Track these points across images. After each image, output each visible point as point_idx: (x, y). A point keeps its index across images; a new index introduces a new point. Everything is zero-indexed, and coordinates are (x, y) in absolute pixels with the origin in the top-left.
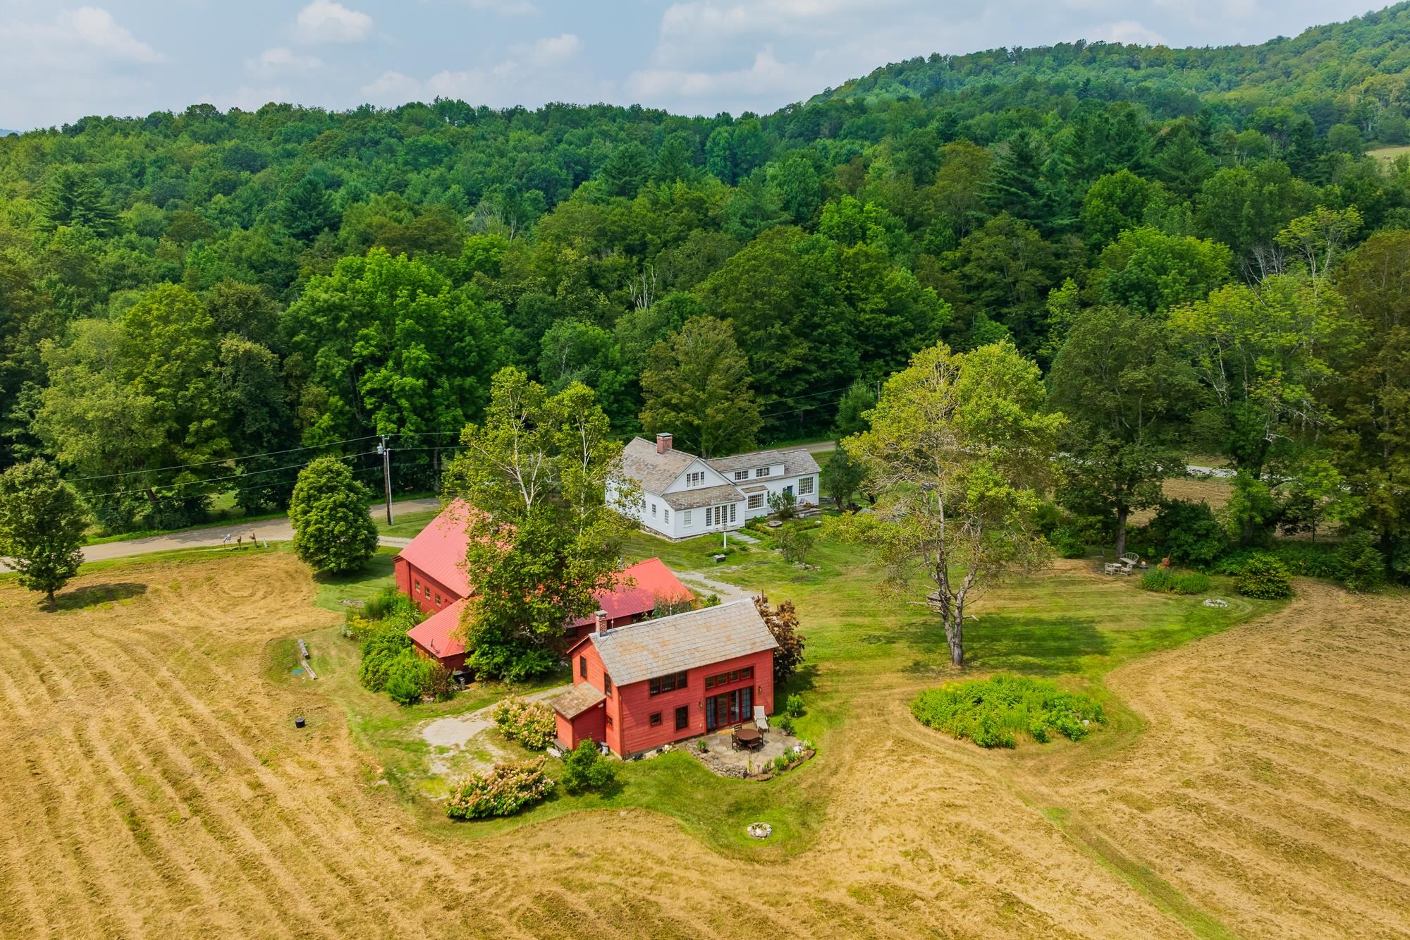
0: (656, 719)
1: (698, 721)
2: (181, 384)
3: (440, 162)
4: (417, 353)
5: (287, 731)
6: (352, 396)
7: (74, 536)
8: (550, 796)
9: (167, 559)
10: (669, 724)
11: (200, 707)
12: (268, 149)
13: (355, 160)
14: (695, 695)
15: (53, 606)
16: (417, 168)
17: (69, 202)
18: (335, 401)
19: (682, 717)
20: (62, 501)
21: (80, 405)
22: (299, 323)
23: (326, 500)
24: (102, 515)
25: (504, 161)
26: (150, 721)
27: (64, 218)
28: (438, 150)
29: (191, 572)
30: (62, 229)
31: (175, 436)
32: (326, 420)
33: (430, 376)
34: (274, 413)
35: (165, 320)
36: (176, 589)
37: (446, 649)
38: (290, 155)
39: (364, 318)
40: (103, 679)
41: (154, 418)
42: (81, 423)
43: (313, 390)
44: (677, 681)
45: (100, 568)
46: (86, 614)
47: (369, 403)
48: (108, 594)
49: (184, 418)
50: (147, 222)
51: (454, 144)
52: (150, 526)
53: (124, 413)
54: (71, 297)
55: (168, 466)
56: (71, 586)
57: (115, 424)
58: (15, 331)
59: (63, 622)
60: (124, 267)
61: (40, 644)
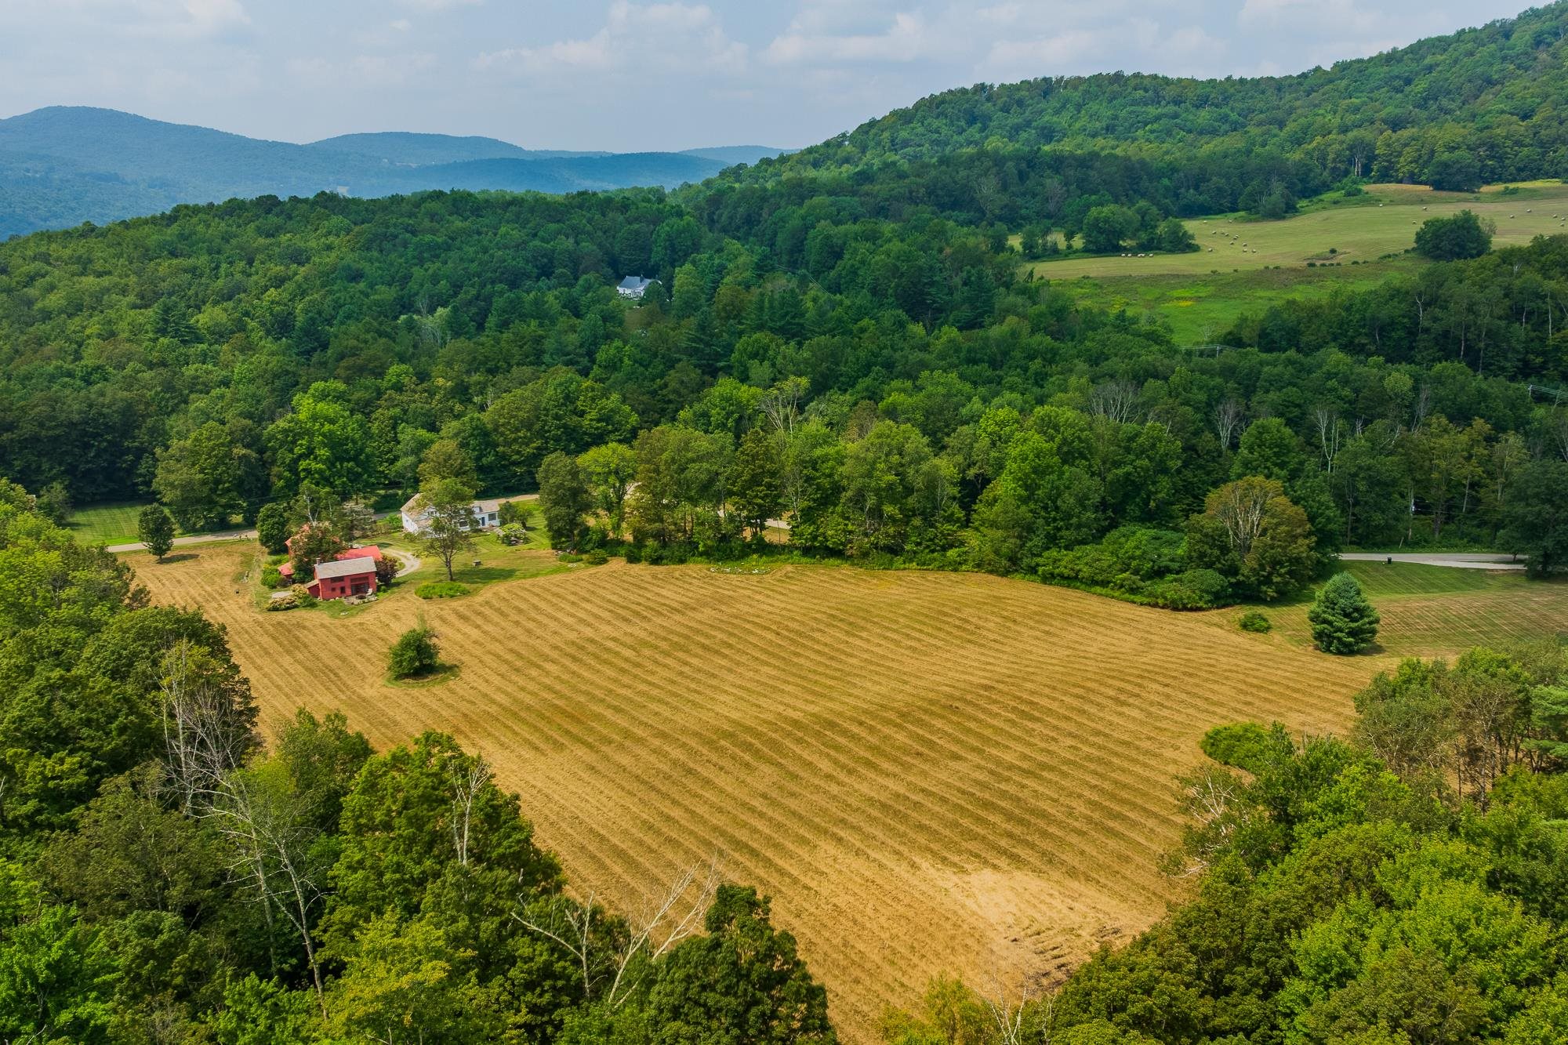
0: (334, 590)
1: (348, 591)
2: (215, 468)
3: (437, 256)
4: (324, 452)
5: (233, 593)
6: (295, 472)
7: (170, 534)
8: (296, 607)
9: (209, 545)
10: (338, 591)
11: (209, 589)
12: (313, 244)
13: (375, 254)
14: (347, 584)
15: (162, 562)
16: (421, 262)
17: (166, 321)
18: (287, 474)
19: (343, 590)
20: (166, 520)
21: (172, 477)
22: (271, 437)
23: (271, 521)
24: (182, 525)
25: (486, 257)
26: (192, 592)
27: (163, 332)
28: (438, 246)
29: (218, 550)
30: (162, 340)
31: (214, 491)
32: (281, 483)
33: (330, 463)
34: (258, 480)
35: (209, 439)
36: (211, 557)
37: (286, 572)
38: (329, 248)
39: (301, 435)
40: (179, 582)
41: (204, 483)
42: (172, 485)
43: (275, 470)
44: (341, 579)
45: (181, 548)
46: (174, 565)
47: (302, 475)
48: (183, 558)
49: (217, 482)
50: (216, 325)
51: (453, 239)
52: (202, 531)
53: (190, 482)
54: (168, 400)
55: (211, 503)
56: (168, 555)
57: (187, 486)
58: (139, 427)
59: (166, 567)
60: (197, 377)
61: (158, 573)
